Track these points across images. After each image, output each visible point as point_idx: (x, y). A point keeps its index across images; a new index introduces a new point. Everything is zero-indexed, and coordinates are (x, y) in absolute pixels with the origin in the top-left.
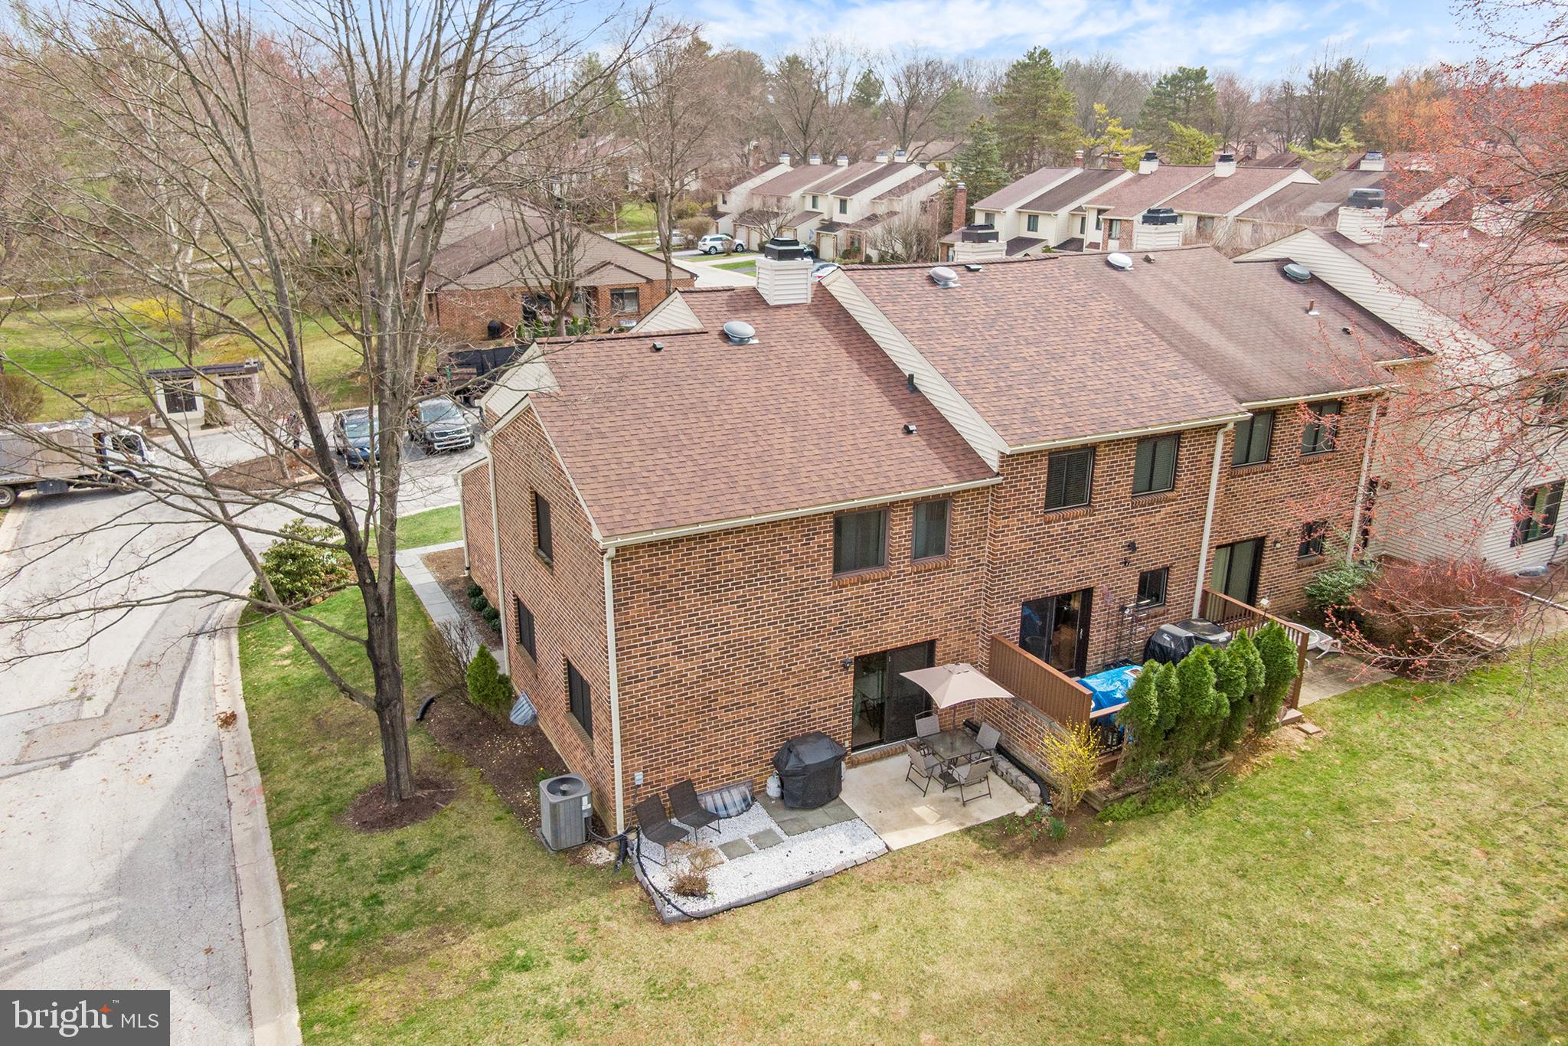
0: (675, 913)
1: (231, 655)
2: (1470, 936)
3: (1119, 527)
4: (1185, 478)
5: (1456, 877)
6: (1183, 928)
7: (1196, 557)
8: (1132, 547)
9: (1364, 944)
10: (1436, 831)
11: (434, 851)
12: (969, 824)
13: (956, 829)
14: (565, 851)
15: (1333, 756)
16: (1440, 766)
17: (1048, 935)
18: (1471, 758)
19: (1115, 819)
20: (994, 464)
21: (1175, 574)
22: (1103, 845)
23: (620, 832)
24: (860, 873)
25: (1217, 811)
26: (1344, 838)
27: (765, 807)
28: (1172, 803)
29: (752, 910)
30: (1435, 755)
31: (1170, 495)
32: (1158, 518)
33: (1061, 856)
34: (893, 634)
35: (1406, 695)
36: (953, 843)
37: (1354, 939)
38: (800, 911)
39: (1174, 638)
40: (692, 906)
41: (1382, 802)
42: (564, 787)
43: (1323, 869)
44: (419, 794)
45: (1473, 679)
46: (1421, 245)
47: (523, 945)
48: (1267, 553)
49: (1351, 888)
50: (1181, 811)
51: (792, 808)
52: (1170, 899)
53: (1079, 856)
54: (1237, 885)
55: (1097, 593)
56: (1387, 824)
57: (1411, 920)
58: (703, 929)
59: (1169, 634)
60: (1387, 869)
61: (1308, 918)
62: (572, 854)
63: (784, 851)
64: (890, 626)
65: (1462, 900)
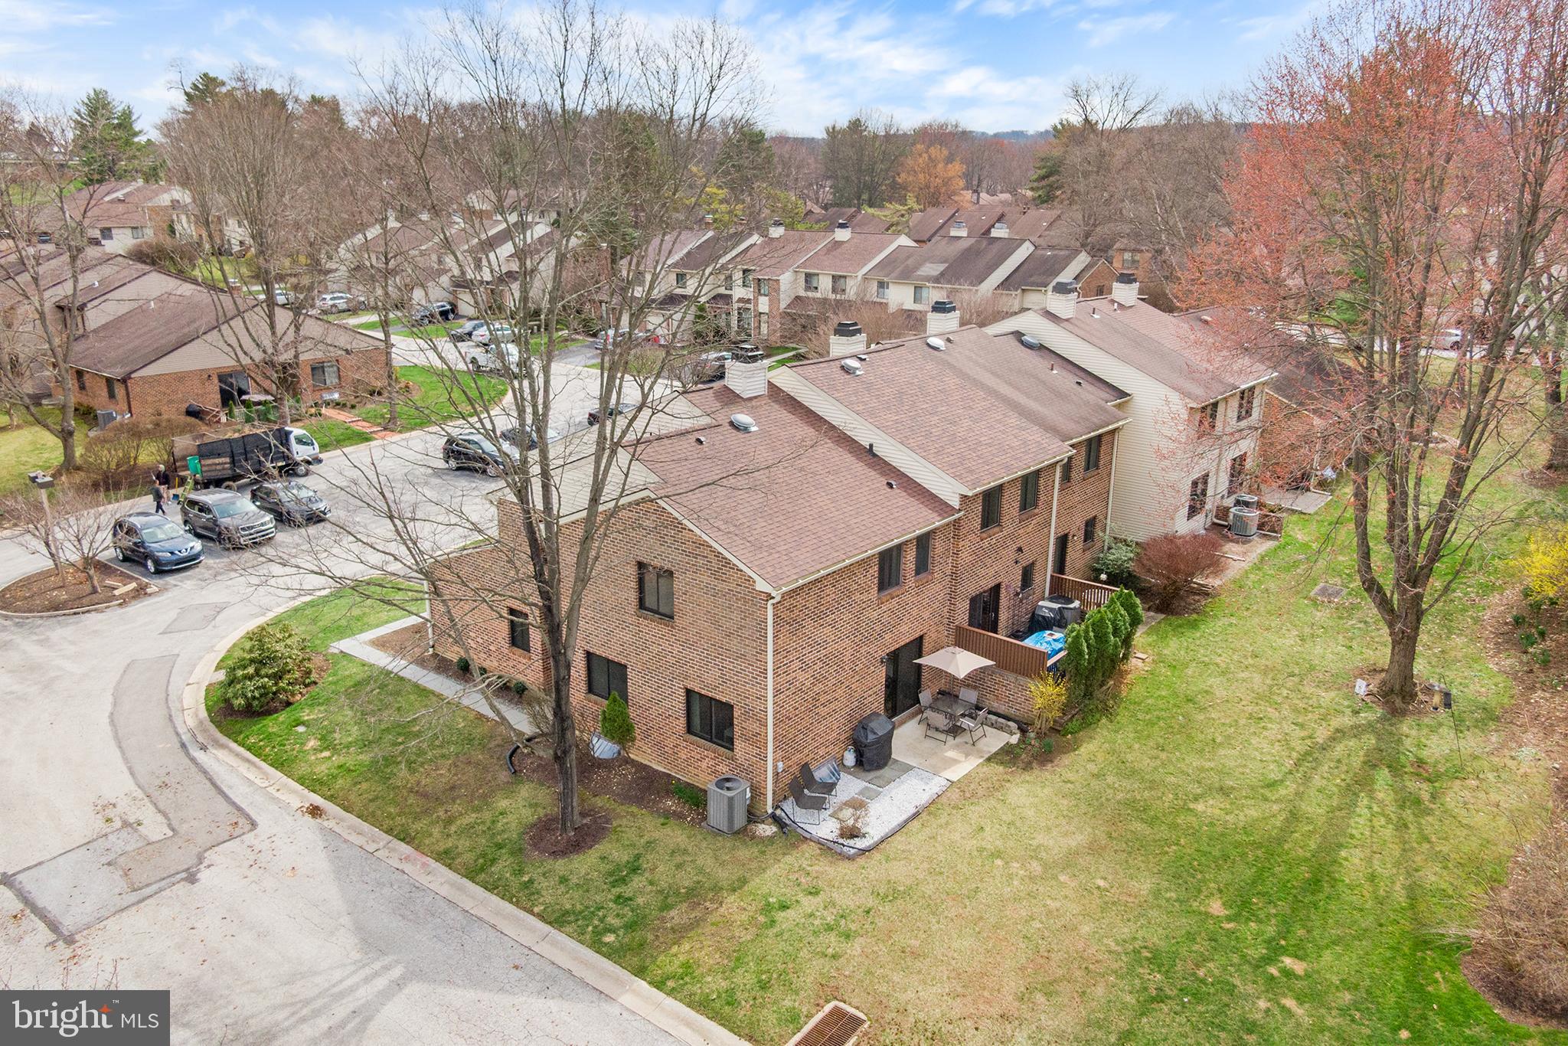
0: (853, 851)
1: (248, 761)
2: (1295, 755)
3: (1013, 537)
4: (1042, 498)
5: (1270, 725)
6: (1153, 785)
7: (1047, 552)
8: (1020, 549)
9: (1248, 771)
10: (1243, 703)
11: (638, 857)
12: (987, 756)
13: (981, 760)
14: (737, 833)
15: (1163, 670)
16: (1223, 665)
17: (1083, 808)
18: (1235, 657)
19: (1071, 733)
20: (955, 503)
21: (1038, 566)
22: (1075, 750)
23: (770, 811)
24: (944, 800)
25: (1123, 716)
26: (1201, 717)
27: (850, 774)
28: (1098, 716)
29: (897, 837)
30: (1218, 660)
31: (1036, 511)
32: (1031, 526)
33: (1056, 762)
34: (905, 635)
35: (1180, 626)
36: (985, 769)
37: (1241, 770)
38: (927, 831)
39: (1051, 610)
40: (860, 843)
41: (1206, 692)
42: (728, 785)
43: (1201, 737)
44: (585, 821)
45: (1208, 609)
46: (1095, 316)
47: (770, 895)
48: (1070, 544)
49: (1220, 744)
50: (1104, 720)
51: (869, 771)
52: (1134, 772)
53: (1066, 759)
54: (1163, 755)
55: (1003, 586)
56: (1218, 704)
57: (1262, 753)
58: (876, 856)
59: (1046, 608)
60: (1233, 729)
61: (1212, 765)
62: (742, 834)
63: (887, 798)
64: (904, 628)
65: (1279, 737)
